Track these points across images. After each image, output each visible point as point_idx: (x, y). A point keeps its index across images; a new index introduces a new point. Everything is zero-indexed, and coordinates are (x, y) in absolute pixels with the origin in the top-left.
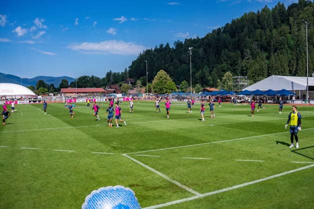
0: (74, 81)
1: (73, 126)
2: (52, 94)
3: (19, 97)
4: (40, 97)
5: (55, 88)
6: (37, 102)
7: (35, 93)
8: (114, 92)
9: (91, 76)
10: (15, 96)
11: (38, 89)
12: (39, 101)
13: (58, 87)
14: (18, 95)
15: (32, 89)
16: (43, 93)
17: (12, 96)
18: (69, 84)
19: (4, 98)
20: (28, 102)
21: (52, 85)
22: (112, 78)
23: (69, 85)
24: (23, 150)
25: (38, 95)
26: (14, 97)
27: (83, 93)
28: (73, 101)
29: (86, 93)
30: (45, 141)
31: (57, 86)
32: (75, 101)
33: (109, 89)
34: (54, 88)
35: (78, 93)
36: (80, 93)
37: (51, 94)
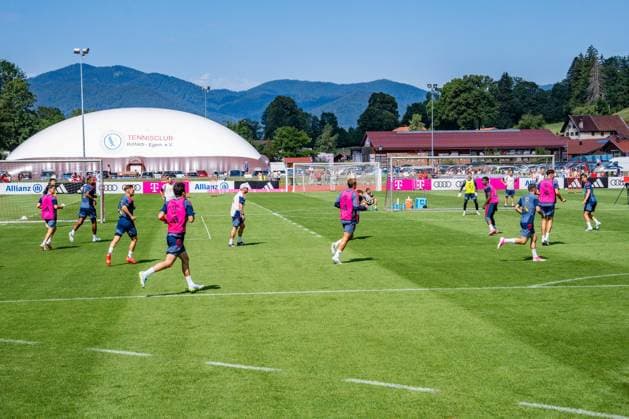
0: (422, 100)
1: (421, 284)
2: (330, 156)
3: (196, 167)
4: (276, 168)
5: (342, 131)
6: (269, 187)
7: (260, 150)
8: (609, 148)
9: (497, 78)
10: (181, 160)
11: (269, 134)
12: (276, 185)
13: (355, 126)
14: (191, 159)
15: (247, 131)
16: (293, 152)
17: (168, 160)
18: (402, 112)
19: (138, 169)
20: (231, 184)
21: (330, 118)
22: (595, 84)
23: (400, 119)
24: (215, 372)
25: (272, 160)
26: (175, 167)
27: (461, 151)
28: (420, 184)
29: (478, 151)
30: (304, 338)
31: (348, 122)
32: (428, 186)
33: (584, 137)
34: (336, 130)
35: (437, 152)
36: (449, 151)
37: (322, 155)
